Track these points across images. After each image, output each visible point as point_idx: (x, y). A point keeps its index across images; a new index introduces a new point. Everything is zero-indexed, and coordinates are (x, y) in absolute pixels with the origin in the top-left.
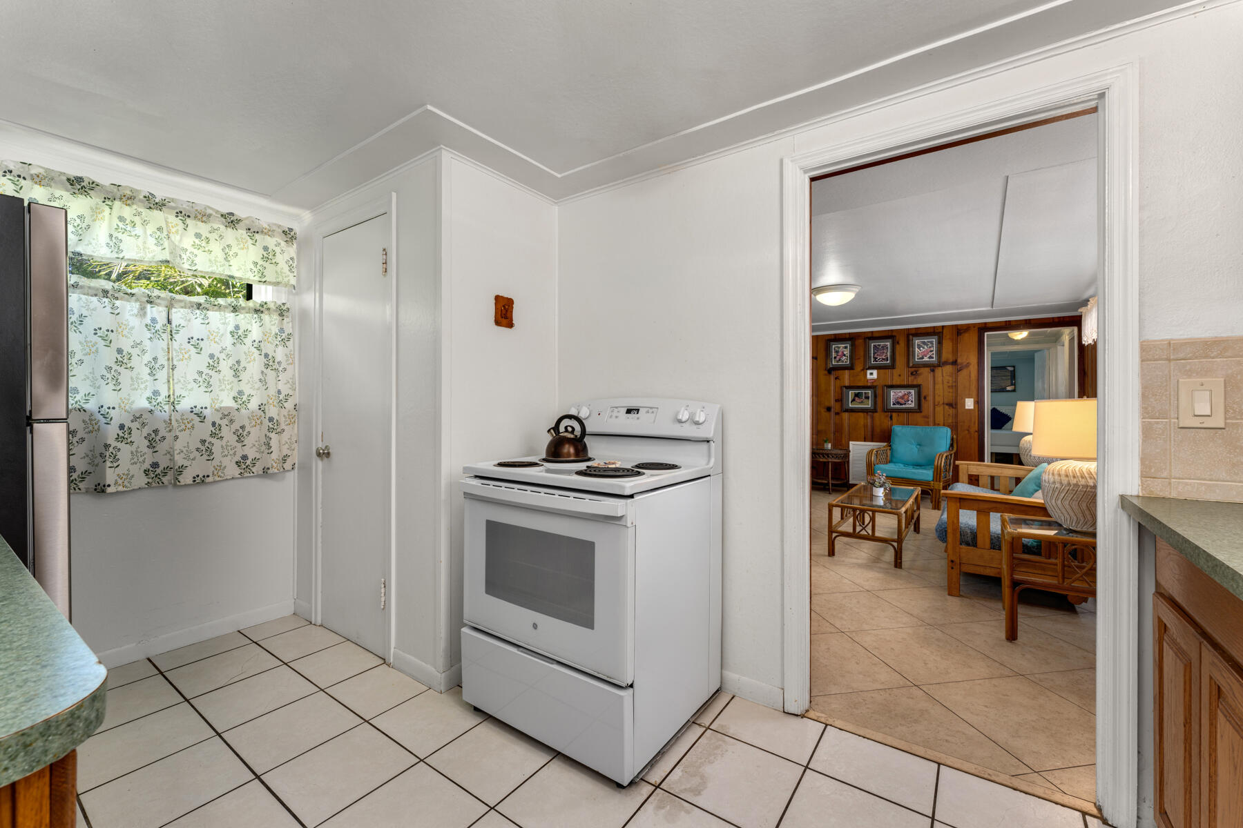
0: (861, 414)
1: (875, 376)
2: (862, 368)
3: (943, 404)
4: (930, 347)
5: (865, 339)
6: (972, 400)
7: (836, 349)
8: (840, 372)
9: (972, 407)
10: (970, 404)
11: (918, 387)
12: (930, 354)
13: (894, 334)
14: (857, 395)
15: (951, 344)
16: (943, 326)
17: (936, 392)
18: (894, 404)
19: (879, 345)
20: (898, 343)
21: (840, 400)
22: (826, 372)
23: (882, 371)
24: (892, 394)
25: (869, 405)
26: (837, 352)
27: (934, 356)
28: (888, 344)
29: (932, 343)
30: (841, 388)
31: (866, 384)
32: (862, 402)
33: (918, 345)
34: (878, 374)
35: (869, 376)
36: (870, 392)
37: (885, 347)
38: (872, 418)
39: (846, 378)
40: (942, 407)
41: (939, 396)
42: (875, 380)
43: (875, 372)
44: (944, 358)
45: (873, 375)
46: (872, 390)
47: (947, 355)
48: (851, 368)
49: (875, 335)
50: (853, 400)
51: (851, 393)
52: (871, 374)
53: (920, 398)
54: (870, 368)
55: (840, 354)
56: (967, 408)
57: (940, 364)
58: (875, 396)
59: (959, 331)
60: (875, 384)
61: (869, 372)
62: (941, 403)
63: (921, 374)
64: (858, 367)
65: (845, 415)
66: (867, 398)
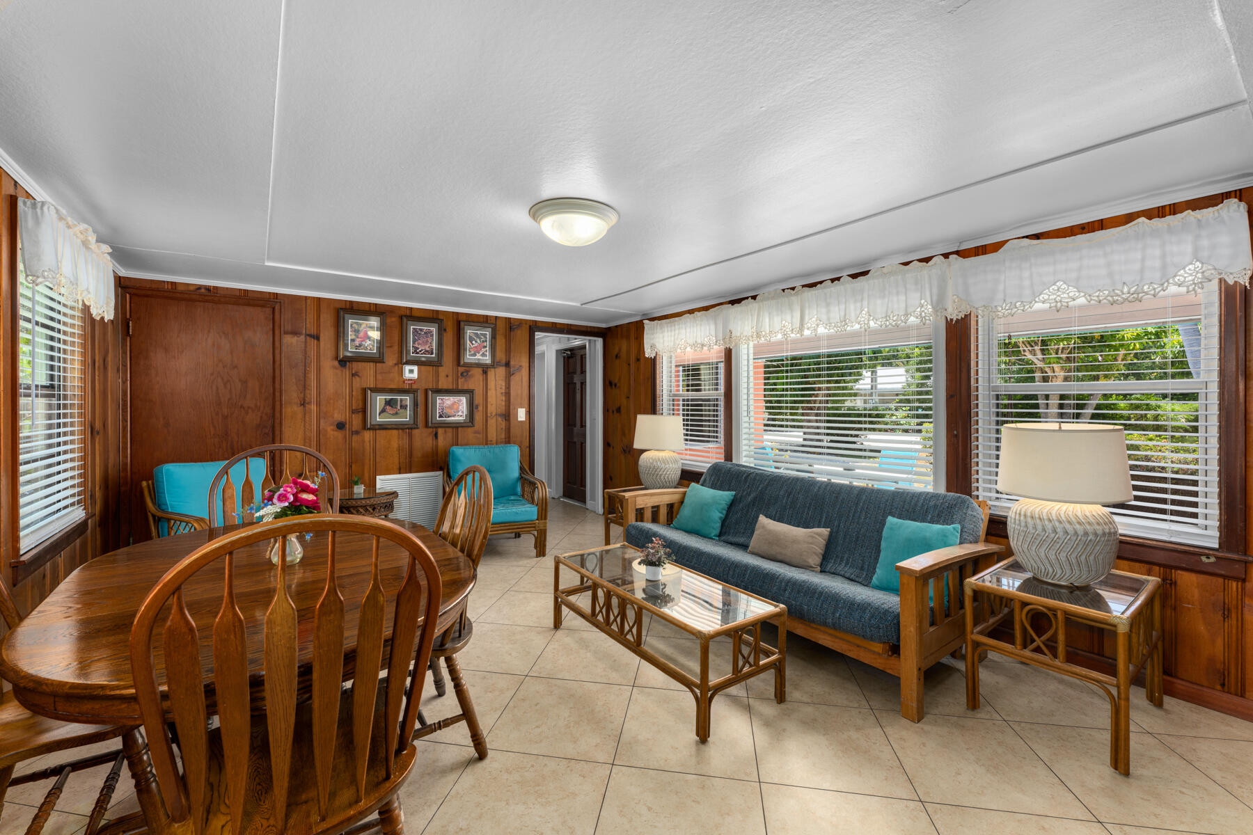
0: (395, 432)
1: (415, 375)
2: (395, 362)
3: (496, 415)
4: (483, 342)
5: (401, 317)
6: (524, 410)
7: (354, 325)
8: (361, 365)
9: (524, 419)
10: (522, 414)
11: (469, 393)
12: (483, 350)
13: (440, 317)
14: (389, 403)
15: (504, 340)
16: (496, 317)
17: (489, 400)
18: (440, 416)
19: (421, 330)
20: (445, 330)
21: (363, 410)
22: (336, 363)
23: (423, 368)
24: (438, 401)
25: (406, 417)
26: (357, 331)
27: (488, 353)
28: (434, 330)
29: (485, 335)
30: (364, 391)
31: (401, 386)
32: (397, 413)
33: (470, 337)
34: (419, 372)
35: (407, 375)
36: (408, 400)
37: (429, 333)
38: (410, 436)
39: (368, 375)
40: (495, 418)
41: (492, 405)
42: (414, 381)
43: (415, 368)
44: (497, 359)
45: (411, 373)
46: (412, 395)
47: (501, 355)
48: (377, 359)
49: (415, 314)
50: (383, 411)
51: (380, 400)
52: (411, 371)
53: (472, 407)
54: (408, 363)
55: (361, 334)
56: (519, 419)
57: (494, 364)
58: (415, 404)
59: (511, 325)
60: (415, 387)
61: (407, 368)
62: (494, 414)
63: (472, 376)
64: (391, 360)
65: (368, 435)
66: (404, 407)
